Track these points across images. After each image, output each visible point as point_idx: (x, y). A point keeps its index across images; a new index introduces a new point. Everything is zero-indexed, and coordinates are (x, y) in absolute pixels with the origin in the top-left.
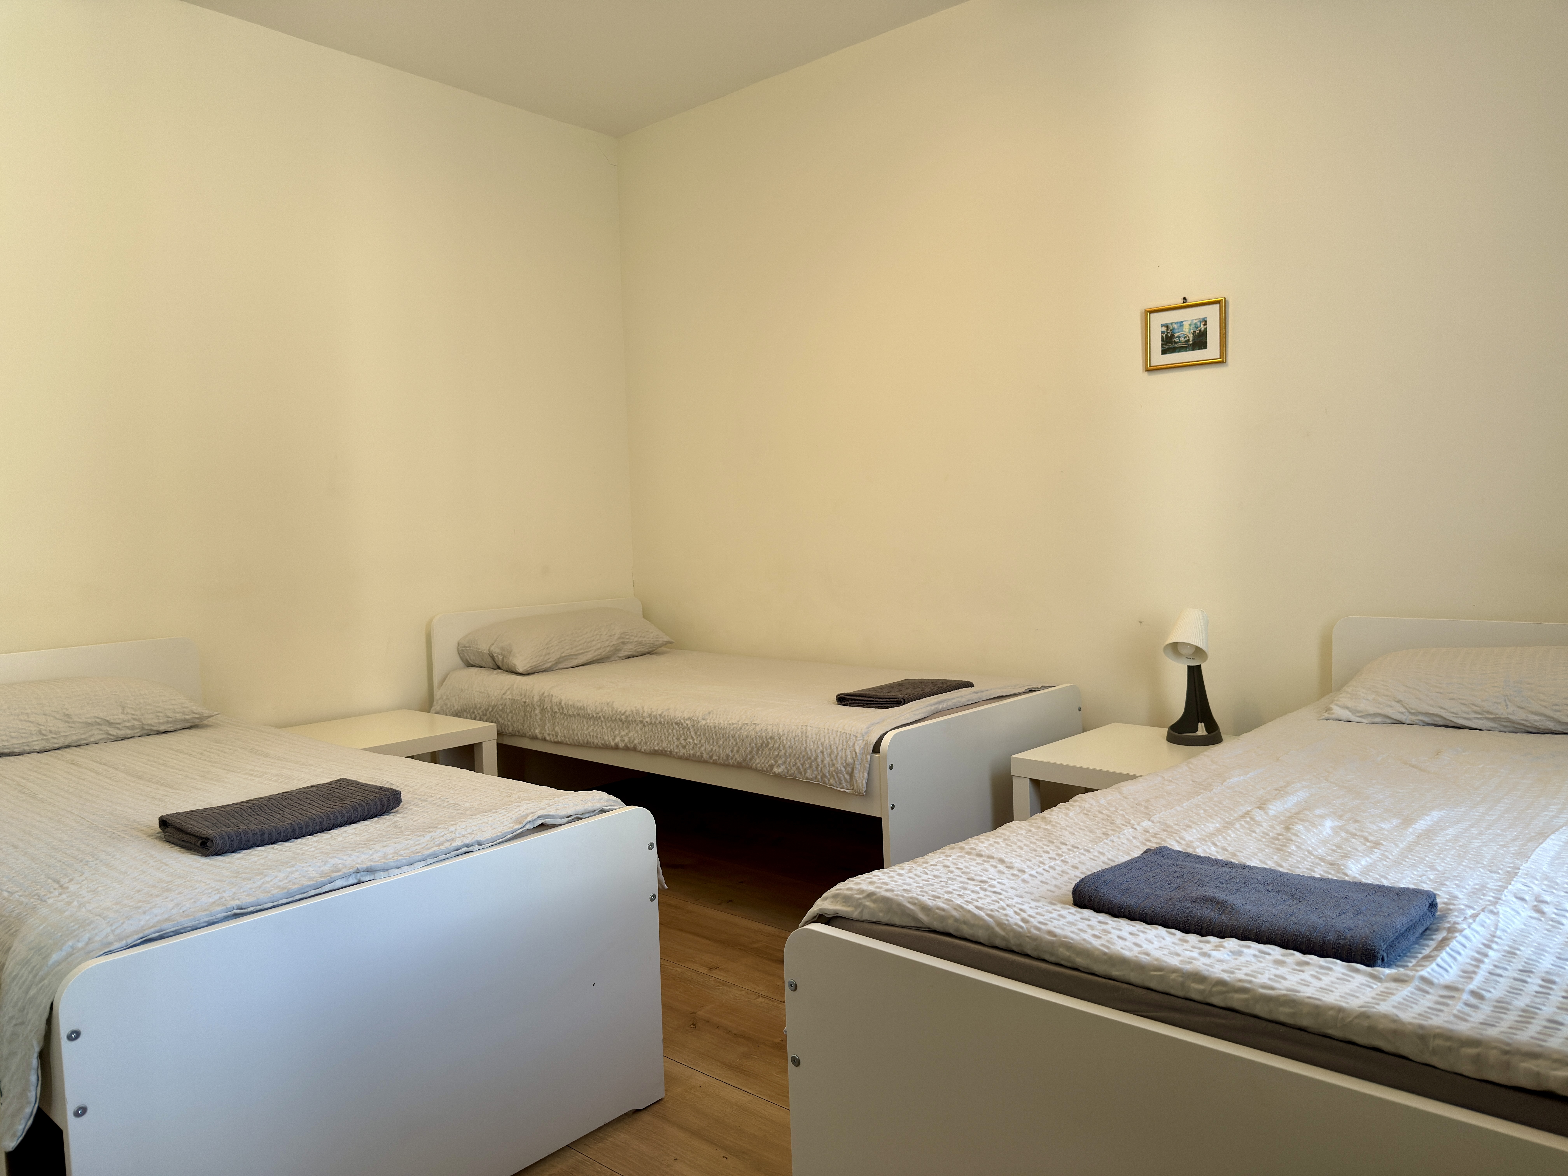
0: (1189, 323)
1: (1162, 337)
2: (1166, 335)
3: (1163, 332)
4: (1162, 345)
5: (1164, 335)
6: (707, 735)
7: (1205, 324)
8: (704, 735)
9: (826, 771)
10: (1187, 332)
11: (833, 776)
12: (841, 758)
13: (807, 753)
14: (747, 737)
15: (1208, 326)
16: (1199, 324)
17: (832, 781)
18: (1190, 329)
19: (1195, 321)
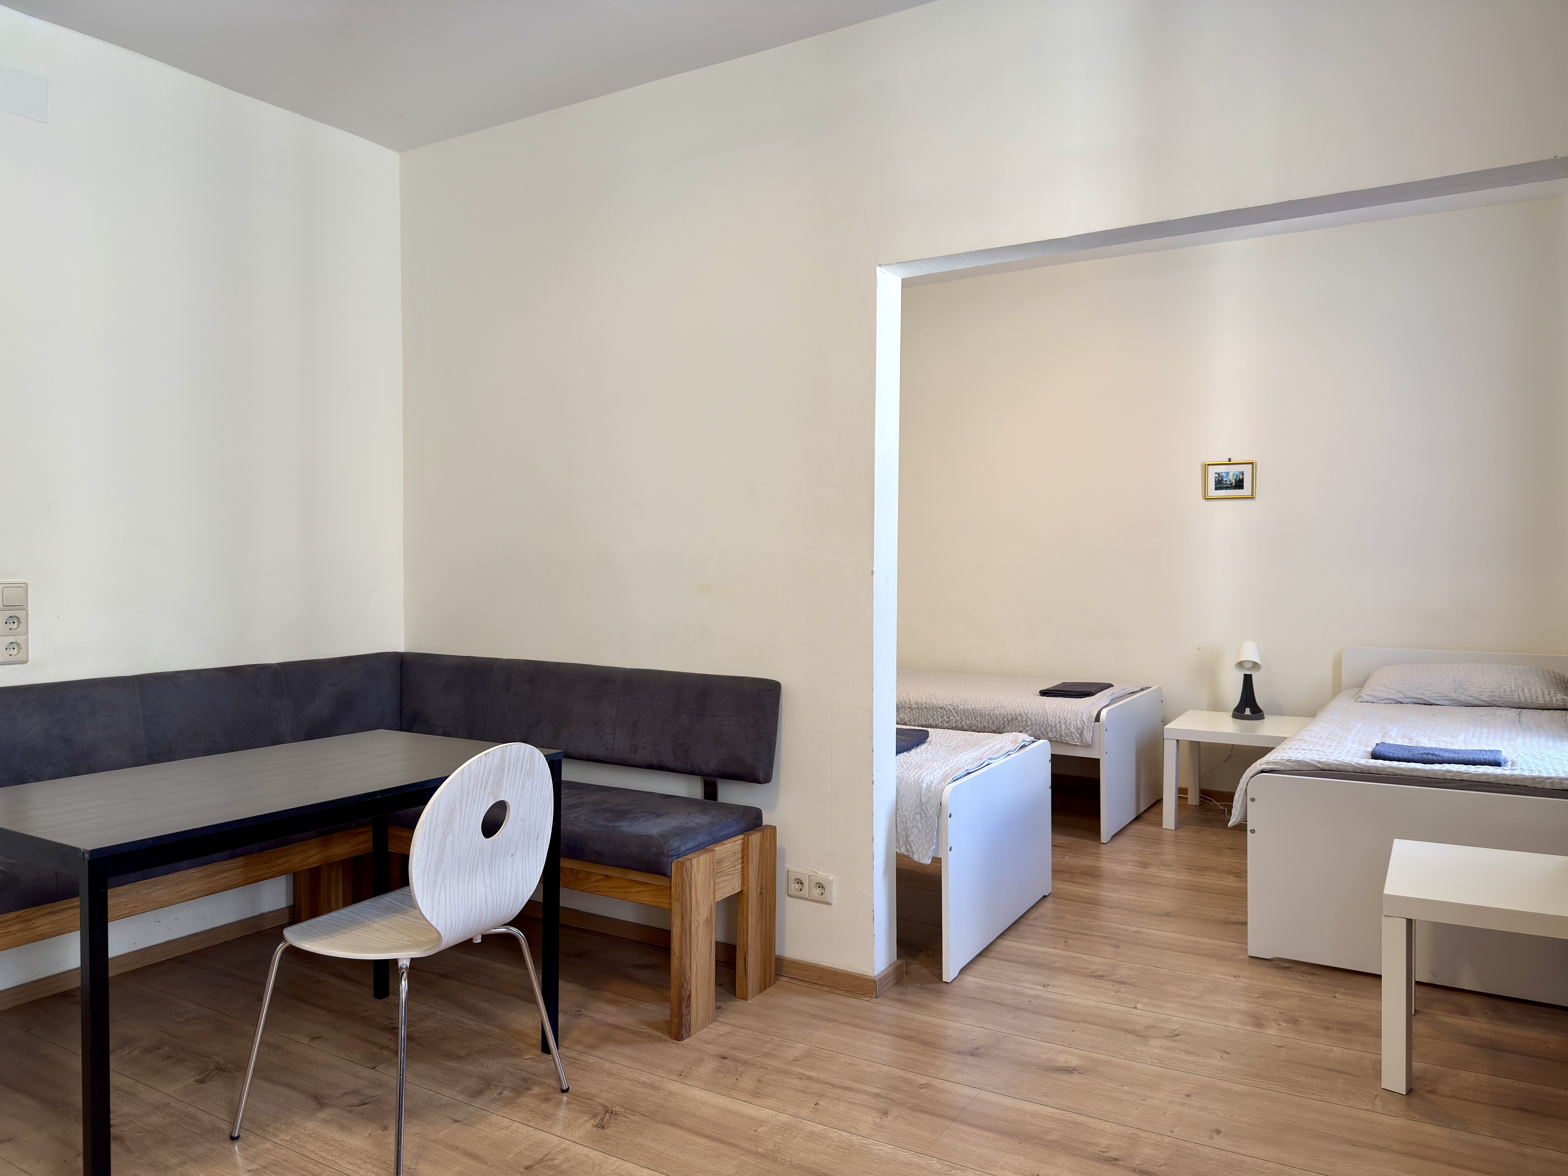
0: (1233, 473)
1: (1216, 480)
2: (1218, 479)
3: (1216, 477)
4: (1215, 485)
5: (1217, 479)
6: (966, 714)
7: (1243, 475)
8: (964, 714)
9: (1063, 733)
10: (1231, 478)
11: (1068, 735)
12: (1074, 725)
13: (1049, 723)
14: (1000, 715)
15: (1245, 476)
16: (1239, 475)
17: (1067, 738)
18: (1233, 477)
19: (1236, 473)
